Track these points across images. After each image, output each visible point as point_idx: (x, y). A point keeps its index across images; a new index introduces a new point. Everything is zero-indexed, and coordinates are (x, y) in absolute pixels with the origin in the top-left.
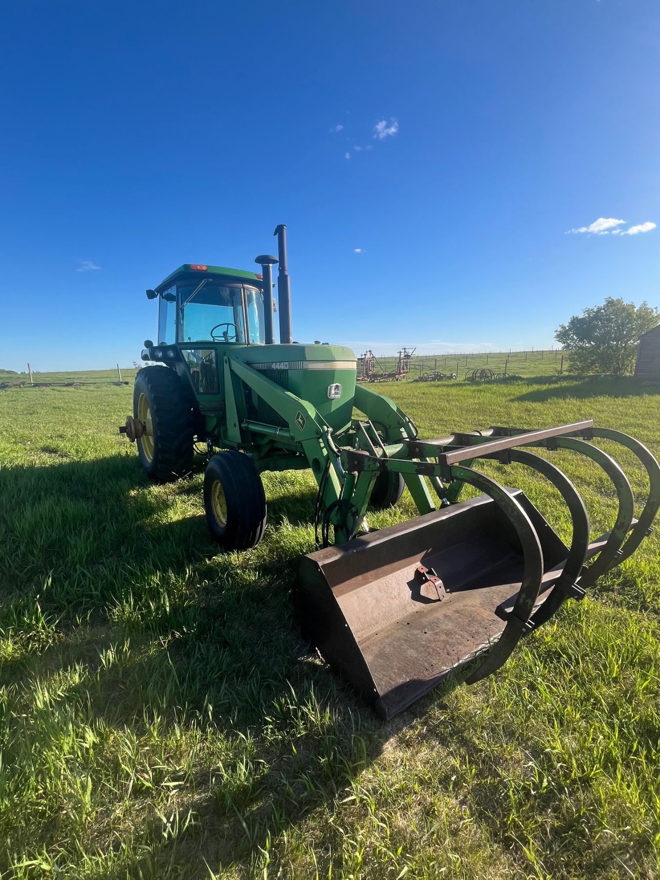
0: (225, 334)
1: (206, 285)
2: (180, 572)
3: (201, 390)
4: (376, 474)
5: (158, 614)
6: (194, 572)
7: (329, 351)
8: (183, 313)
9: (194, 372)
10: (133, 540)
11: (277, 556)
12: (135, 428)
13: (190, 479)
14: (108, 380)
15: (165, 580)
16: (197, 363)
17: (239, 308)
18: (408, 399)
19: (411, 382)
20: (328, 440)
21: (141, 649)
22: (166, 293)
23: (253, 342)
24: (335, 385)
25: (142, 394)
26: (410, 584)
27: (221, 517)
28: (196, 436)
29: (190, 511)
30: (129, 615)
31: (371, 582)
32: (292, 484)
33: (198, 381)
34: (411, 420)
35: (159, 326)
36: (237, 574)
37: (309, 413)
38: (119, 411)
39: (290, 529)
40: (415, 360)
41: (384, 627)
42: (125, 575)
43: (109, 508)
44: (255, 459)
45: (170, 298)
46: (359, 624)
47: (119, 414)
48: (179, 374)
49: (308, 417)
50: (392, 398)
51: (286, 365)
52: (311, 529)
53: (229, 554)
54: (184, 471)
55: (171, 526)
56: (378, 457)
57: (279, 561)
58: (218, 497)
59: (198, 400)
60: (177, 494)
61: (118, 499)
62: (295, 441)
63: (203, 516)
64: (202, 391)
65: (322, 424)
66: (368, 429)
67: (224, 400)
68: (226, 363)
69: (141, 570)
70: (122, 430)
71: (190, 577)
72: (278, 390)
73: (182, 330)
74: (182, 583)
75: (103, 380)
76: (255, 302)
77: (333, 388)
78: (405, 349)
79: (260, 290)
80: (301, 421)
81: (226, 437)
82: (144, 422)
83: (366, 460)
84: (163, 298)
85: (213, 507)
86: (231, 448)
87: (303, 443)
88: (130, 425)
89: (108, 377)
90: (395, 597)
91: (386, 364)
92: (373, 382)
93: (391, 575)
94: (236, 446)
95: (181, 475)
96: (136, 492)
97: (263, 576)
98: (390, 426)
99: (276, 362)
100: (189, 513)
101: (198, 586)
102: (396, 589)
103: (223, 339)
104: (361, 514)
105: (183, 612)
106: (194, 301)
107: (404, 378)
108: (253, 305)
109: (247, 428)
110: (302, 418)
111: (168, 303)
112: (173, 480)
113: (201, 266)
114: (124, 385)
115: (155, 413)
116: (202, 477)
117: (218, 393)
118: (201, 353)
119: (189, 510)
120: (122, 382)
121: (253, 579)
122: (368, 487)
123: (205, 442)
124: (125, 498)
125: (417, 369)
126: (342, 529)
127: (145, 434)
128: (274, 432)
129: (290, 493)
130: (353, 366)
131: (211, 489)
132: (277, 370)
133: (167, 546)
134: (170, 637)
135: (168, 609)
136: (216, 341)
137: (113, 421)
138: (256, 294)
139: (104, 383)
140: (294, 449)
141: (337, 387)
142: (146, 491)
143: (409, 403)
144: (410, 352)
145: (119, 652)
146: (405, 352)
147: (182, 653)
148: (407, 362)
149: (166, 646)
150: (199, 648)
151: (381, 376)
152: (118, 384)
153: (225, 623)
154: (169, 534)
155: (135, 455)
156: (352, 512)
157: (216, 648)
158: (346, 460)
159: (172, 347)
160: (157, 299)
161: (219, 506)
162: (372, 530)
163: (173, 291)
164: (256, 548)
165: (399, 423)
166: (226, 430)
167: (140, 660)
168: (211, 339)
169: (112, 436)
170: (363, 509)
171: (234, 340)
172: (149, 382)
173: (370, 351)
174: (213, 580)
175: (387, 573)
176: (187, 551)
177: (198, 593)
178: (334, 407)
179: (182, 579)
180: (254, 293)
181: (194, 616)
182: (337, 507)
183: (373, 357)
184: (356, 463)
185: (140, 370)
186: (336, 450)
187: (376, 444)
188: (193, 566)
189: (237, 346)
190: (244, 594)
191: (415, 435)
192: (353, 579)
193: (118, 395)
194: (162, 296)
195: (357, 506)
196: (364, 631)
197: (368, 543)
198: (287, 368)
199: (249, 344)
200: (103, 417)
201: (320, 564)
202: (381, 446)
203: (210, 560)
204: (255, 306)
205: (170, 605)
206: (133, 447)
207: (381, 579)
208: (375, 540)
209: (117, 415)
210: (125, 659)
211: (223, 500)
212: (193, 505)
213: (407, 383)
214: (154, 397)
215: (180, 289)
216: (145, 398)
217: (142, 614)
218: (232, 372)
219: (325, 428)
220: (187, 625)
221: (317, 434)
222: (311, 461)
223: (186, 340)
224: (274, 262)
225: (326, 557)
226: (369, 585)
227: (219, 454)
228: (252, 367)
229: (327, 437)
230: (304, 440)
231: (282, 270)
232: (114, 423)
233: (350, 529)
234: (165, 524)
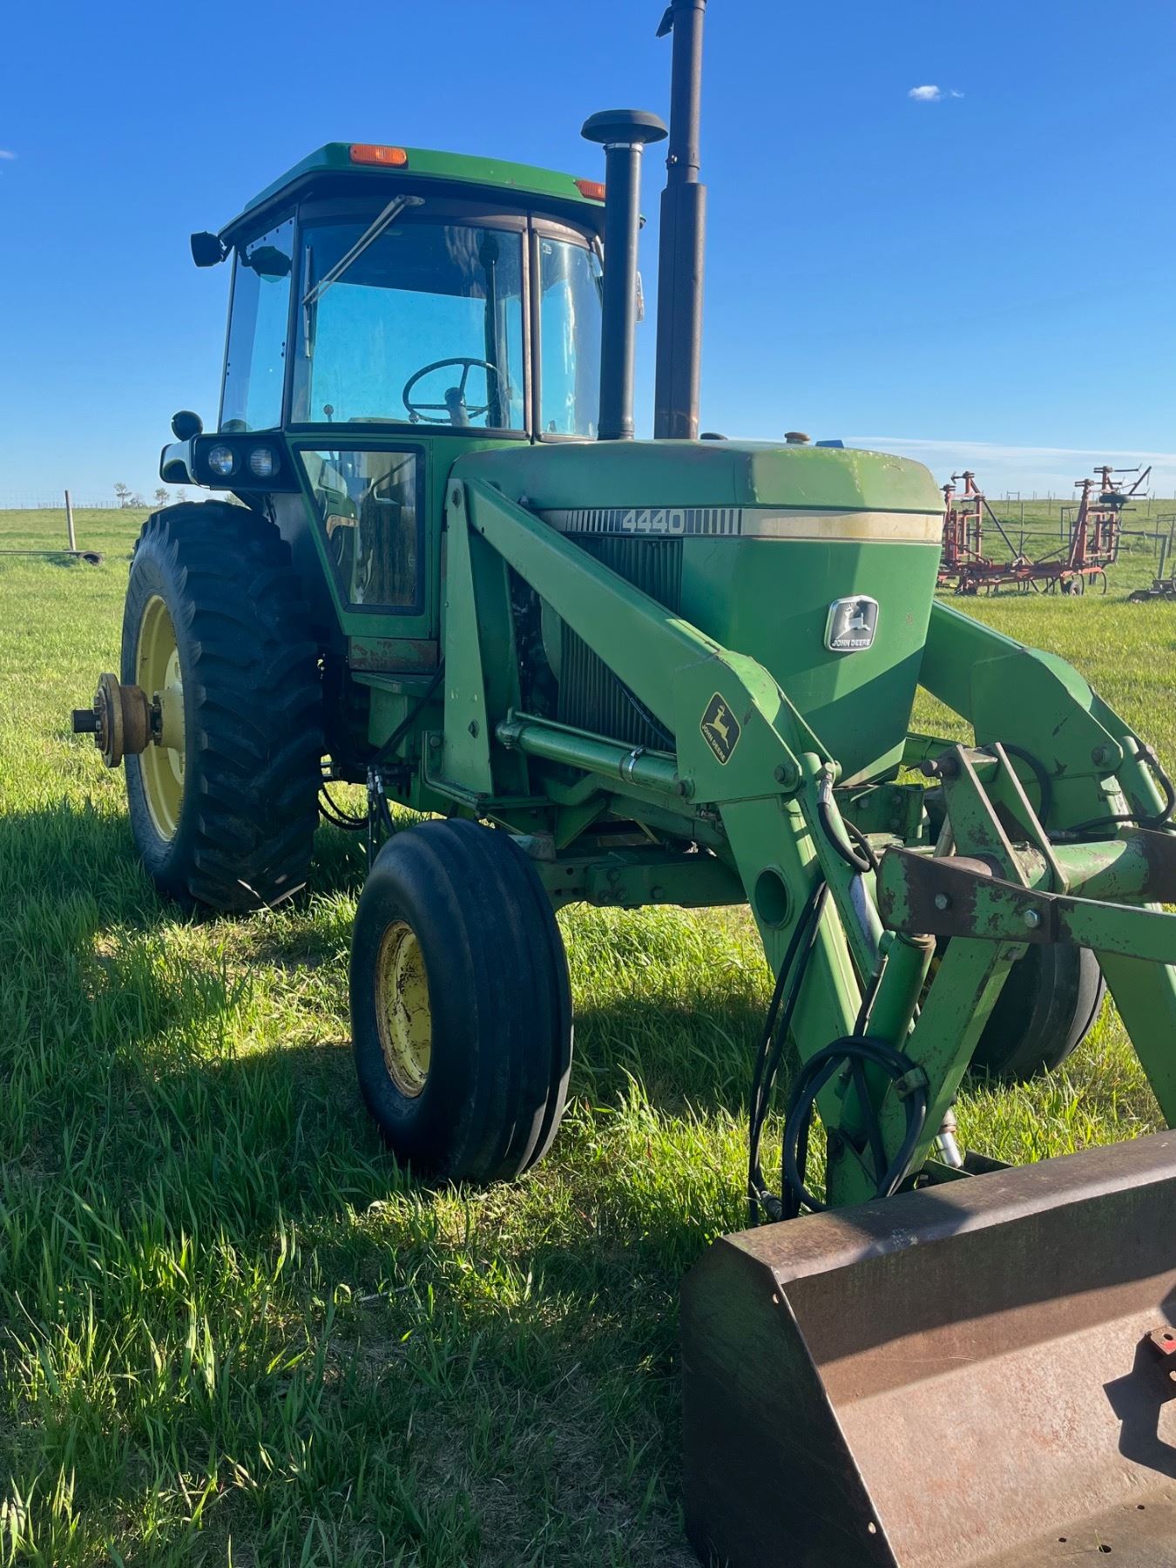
0: (454, 397)
1: (398, 221)
2: (257, 1244)
3: (358, 598)
4: (1012, 949)
5: (177, 1390)
6: (305, 1248)
7: (842, 473)
8: (312, 317)
9: (338, 529)
10: (100, 1110)
11: (602, 1221)
12: (124, 718)
13: (298, 910)
14: (33, 544)
15: (204, 1269)
16: (349, 498)
17: (509, 305)
18: (1111, 664)
19: (1122, 601)
20: (822, 807)
21: (111, 1511)
22: (258, 244)
23: (553, 429)
24: (856, 599)
25: (155, 598)
26: (1116, 1391)
27: (408, 1056)
28: (327, 759)
29: (296, 1025)
30: (78, 1384)
31: (962, 1364)
32: (663, 956)
33: (348, 564)
34: (1150, 749)
35: (227, 365)
36: (456, 1275)
37: (757, 702)
38: (64, 654)
39: (654, 1128)
40: (1140, 514)
41: (1007, 1546)
42: (72, 1237)
43: (26, 991)
44: (542, 855)
45: (269, 264)
46: (912, 1524)
47: (65, 663)
48: (285, 535)
49: (753, 714)
50: (1071, 659)
51: (677, 518)
52: (733, 1134)
53: (428, 1198)
54: (281, 880)
55: (229, 1074)
56: (1027, 885)
57: (607, 1243)
58: (400, 985)
59: (347, 632)
60: (251, 960)
61: (55, 964)
62: (697, 800)
63: (341, 1047)
64: (360, 601)
65: (803, 745)
66: (993, 776)
67: (436, 636)
68: (456, 502)
69: (126, 1224)
70: (83, 722)
71: (291, 1265)
72: (644, 613)
73: (306, 383)
74: (261, 1286)
75: (16, 544)
76: (567, 281)
77: (848, 614)
78: (1105, 470)
79: (589, 240)
80: (723, 731)
81: (438, 771)
82: (156, 699)
83: (982, 896)
84: (246, 263)
85: (382, 1019)
86: (453, 809)
87: (722, 809)
88: (110, 705)
89: (31, 536)
90: (1056, 1434)
91: (1027, 528)
92: (972, 591)
93: (1042, 1347)
94: (472, 803)
95: (270, 893)
96: (114, 941)
97: (550, 1291)
98: (1061, 769)
99: (640, 509)
100: (291, 1034)
101: (318, 1302)
102: (1061, 1404)
103: (445, 415)
104: (941, 1098)
105: (263, 1392)
106: (353, 276)
107: (1092, 580)
108: (560, 293)
109: (516, 741)
110: (727, 720)
111: (264, 281)
112: (240, 910)
113: (387, 150)
114: (84, 565)
115: (200, 670)
116: (345, 908)
117: (419, 610)
118: (366, 465)
119: (293, 1020)
120: (78, 554)
121: (514, 1298)
122: (979, 997)
123: (363, 782)
124: (78, 959)
125: (1147, 550)
126: (859, 1149)
127: (158, 742)
128: (617, 764)
129: (651, 988)
130: (933, 529)
131: (379, 951)
132: (637, 537)
133: (216, 1146)
134: (215, 1481)
135: (210, 1376)
136: (421, 422)
137: (43, 687)
138: (575, 254)
139: (21, 553)
140: (682, 828)
141: (863, 607)
142: (148, 942)
143: (1114, 682)
144: (1124, 483)
145: (40, 1513)
146: (1105, 482)
147: (255, 1547)
148: (1110, 522)
149: (199, 1511)
150: (316, 1537)
151: (1005, 570)
152: (61, 560)
153: (407, 1452)
154: (222, 1102)
155: (116, 813)
156: (903, 1086)
157: (375, 1543)
158: (901, 889)
159: (268, 440)
160: (225, 267)
161: (401, 1015)
162: (977, 1165)
163: (282, 239)
164: (526, 1183)
165: (1098, 759)
166: (439, 747)
167: (108, 1552)
168: (403, 416)
169: (41, 741)
170: (946, 1084)
171: (480, 422)
172: (182, 559)
173: (966, 476)
174: (370, 1288)
175: (1026, 1339)
176: (283, 1169)
177: (317, 1328)
178: (847, 681)
179: (262, 1272)
180: (566, 249)
181: (302, 1414)
182: (845, 1065)
183: (977, 499)
184: (941, 902)
185: (153, 517)
186: (849, 846)
187: (1022, 835)
188: (302, 1228)
189: (492, 445)
190: (480, 1353)
191: (1163, 807)
192: (896, 1345)
193: (61, 597)
194: (244, 256)
195: (929, 1068)
196: (927, 1557)
197: (963, 1214)
198: (679, 531)
199: (536, 436)
200: (12, 671)
201: (781, 1276)
202: (1037, 846)
203: (360, 1209)
204: (569, 294)
205: (220, 1363)
206: (110, 781)
207: (1001, 1359)
208: (992, 1206)
209: (59, 668)
210: (62, 1541)
211: (419, 994)
212: (307, 1004)
213: (1105, 603)
214: (198, 614)
215: (309, 236)
216: (167, 613)
217: (121, 1384)
218: (474, 532)
219: (815, 759)
220: (276, 1444)
221: (783, 780)
222: (749, 881)
223: (318, 417)
224: (653, 134)
225: (803, 1253)
226: (954, 1375)
227: (409, 825)
228: (548, 522)
229: (819, 794)
230: (729, 801)
231: (679, 166)
232: (47, 695)
233: (892, 1153)
234: (207, 1064)
